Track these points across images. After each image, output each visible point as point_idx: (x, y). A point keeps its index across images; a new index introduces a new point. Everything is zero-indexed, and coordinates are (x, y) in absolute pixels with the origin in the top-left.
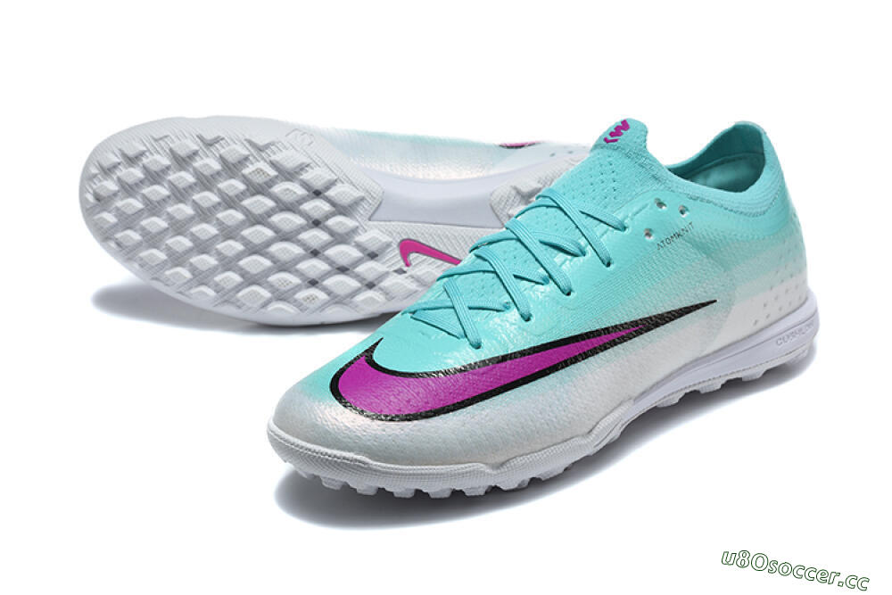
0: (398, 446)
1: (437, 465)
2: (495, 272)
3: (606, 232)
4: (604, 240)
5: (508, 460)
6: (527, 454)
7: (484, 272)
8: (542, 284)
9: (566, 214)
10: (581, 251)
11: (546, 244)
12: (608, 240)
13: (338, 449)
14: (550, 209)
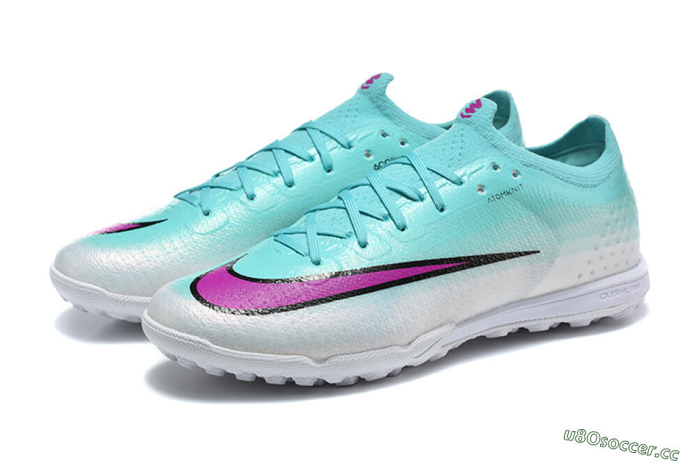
0: (235, 334)
1: (267, 353)
2: (345, 208)
3: (444, 185)
4: (441, 191)
5: (330, 357)
6: (348, 354)
7: (338, 208)
8: (382, 220)
9: (415, 169)
10: (419, 196)
11: (391, 189)
12: (445, 190)
13: (187, 333)
14: (405, 166)
